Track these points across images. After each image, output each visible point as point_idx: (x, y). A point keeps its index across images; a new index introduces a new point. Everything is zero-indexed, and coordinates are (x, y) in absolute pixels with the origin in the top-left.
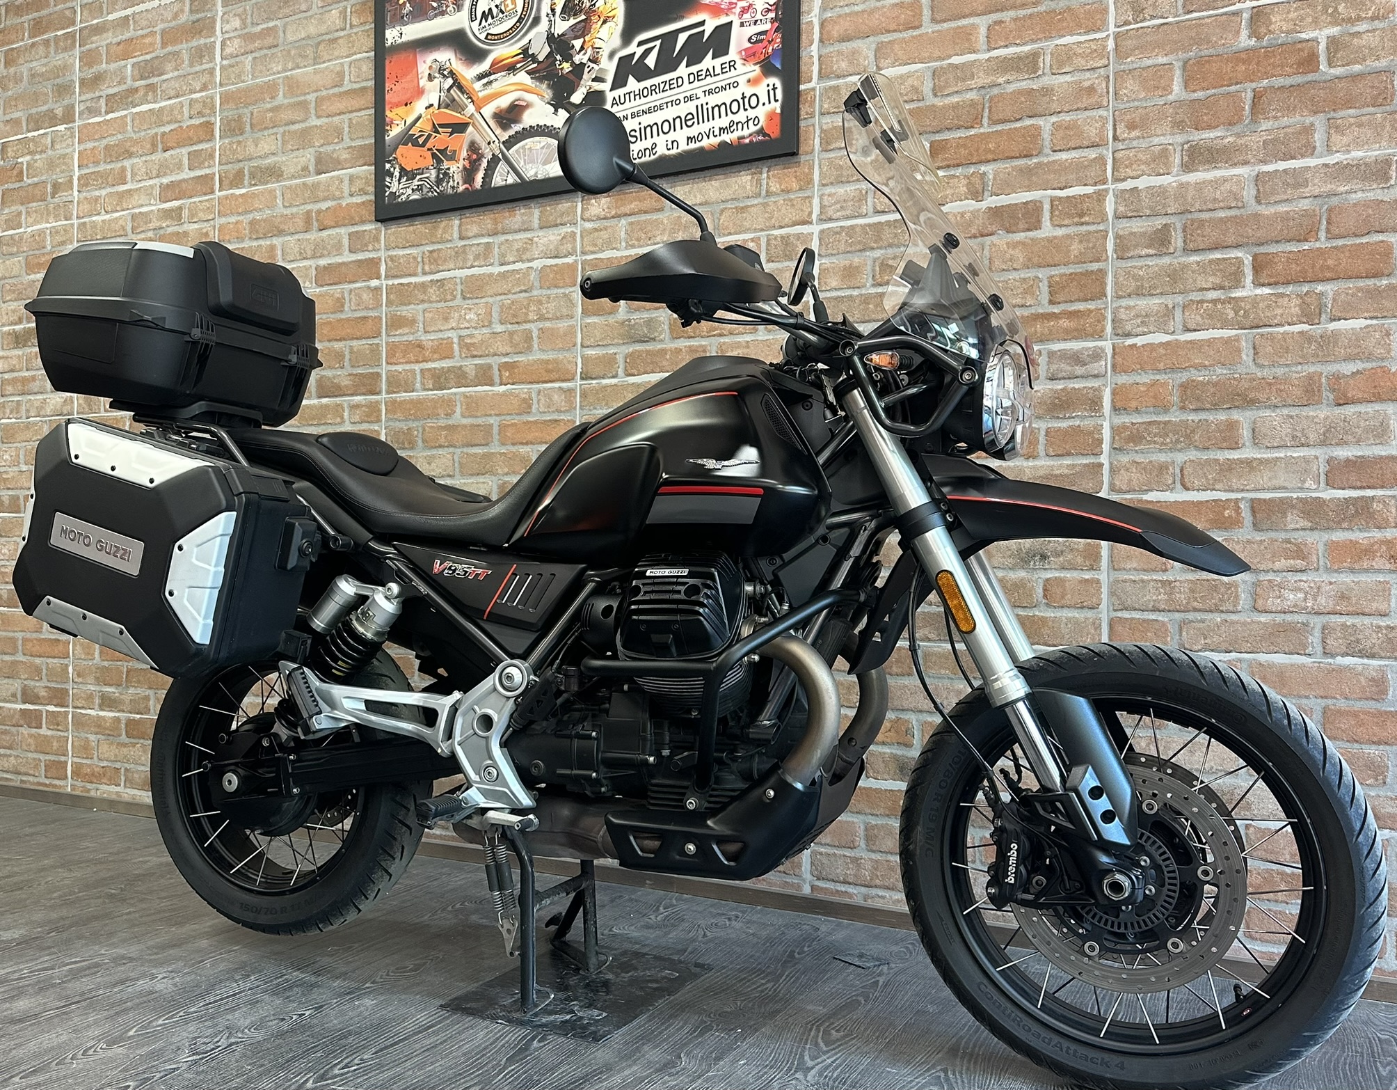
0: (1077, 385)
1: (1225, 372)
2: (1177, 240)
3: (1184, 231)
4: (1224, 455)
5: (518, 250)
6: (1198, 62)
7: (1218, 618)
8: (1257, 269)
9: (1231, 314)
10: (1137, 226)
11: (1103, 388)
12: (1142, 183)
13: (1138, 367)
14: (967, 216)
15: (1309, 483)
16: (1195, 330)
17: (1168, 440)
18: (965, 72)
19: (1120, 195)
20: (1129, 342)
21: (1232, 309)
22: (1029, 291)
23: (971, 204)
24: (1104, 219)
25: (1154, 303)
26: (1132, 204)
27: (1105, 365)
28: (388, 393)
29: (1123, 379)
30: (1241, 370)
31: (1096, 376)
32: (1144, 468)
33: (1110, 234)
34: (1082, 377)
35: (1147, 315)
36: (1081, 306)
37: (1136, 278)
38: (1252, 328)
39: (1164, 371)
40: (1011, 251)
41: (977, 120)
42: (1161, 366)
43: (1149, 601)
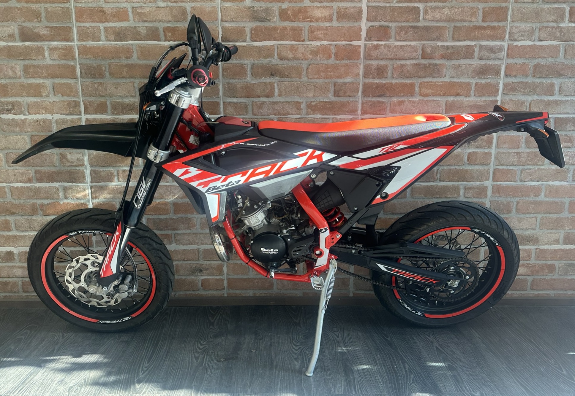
0: (491, 62)
1: (552, 61)
4: (546, 98)
7: (536, 168)
8: (571, 14)
9: (559, 34)
11: (502, 65)
13: (518, 56)
16: (543, 41)
17: (526, 91)
20: (515, 43)
21: (559, 32)
27: (503, 54)
28: (79, 40)
29: (511, 61)
30: (558, 60)
31: (499, 59)
34: (493, 59)
35: (524, 32)
36: (495, 24)
38: (565, 42)
42: (528, 56)
43: (511, 161)
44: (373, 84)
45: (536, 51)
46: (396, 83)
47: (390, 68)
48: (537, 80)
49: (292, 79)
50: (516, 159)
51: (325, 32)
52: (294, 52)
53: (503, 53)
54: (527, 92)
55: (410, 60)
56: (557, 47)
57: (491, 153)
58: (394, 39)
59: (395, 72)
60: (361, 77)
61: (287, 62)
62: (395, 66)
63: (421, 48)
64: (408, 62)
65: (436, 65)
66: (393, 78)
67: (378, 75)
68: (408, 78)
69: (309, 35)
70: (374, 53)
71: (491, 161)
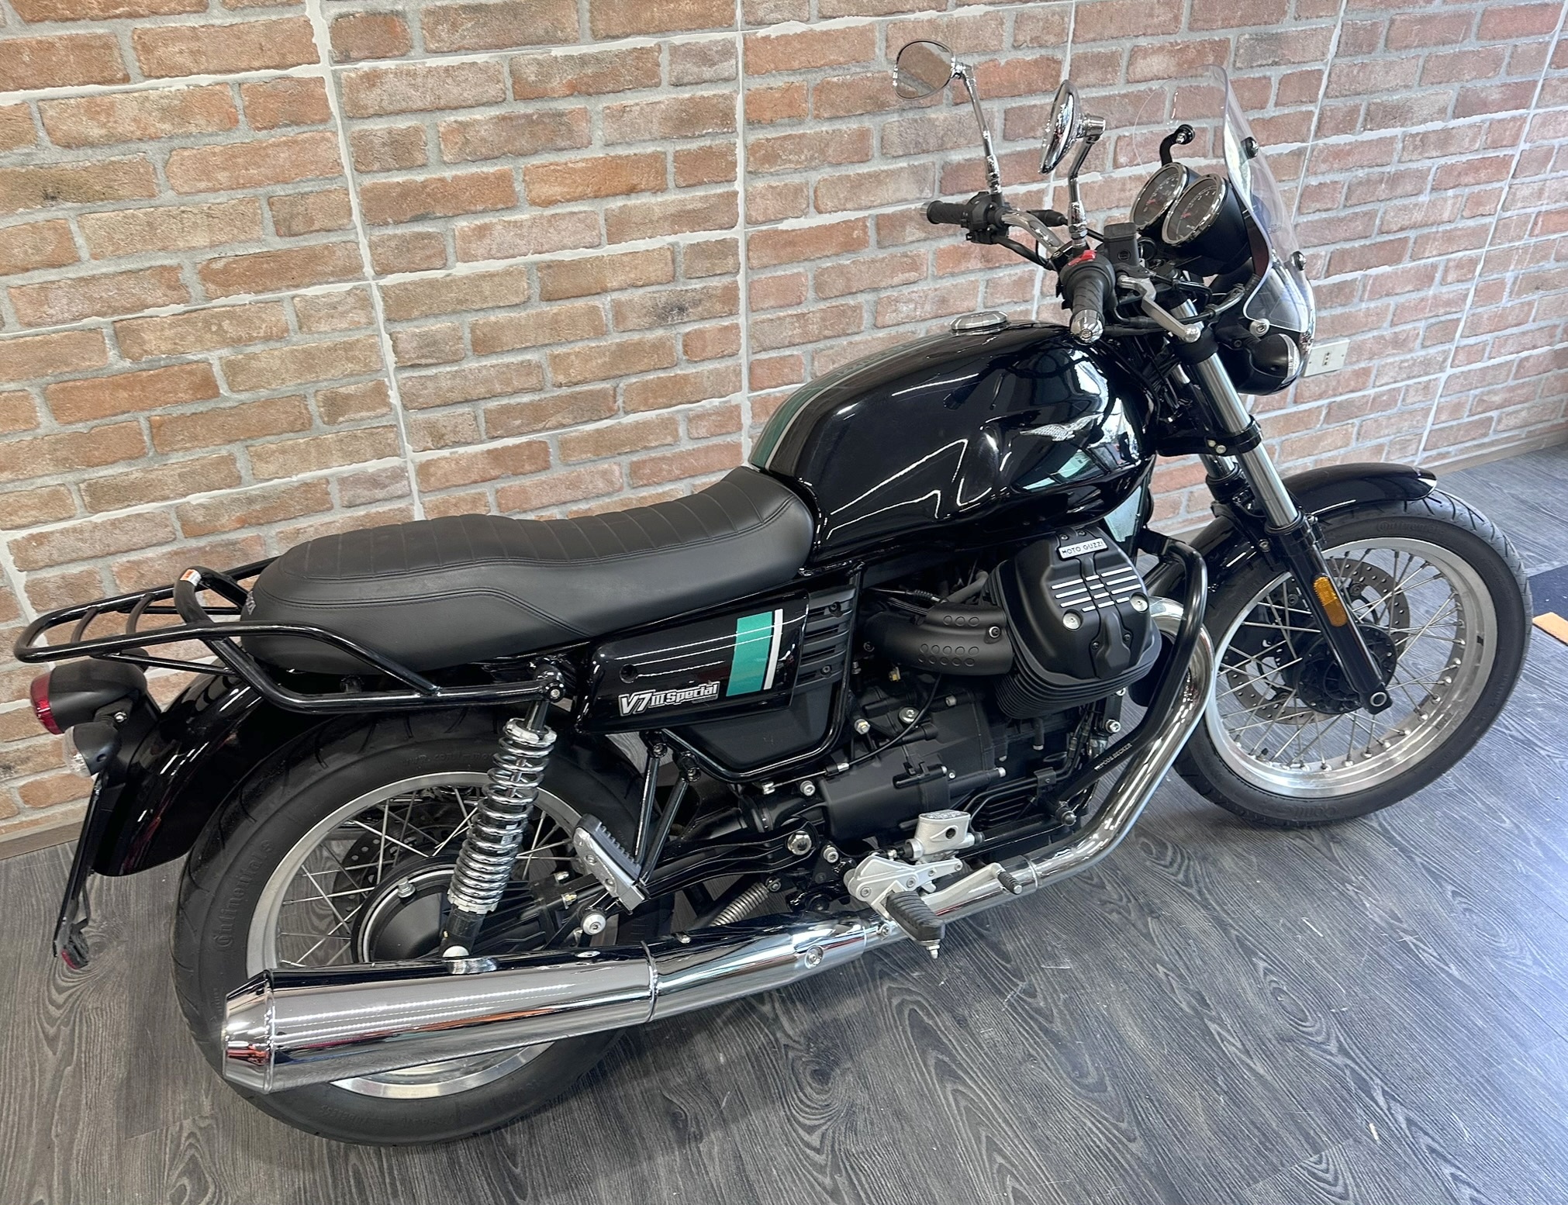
44: (389, 187)
45: (817, 47)
46: (455, 178)
47: (430, 136)
48: (826, 127)
49: (121, 205)
50: (797, 331)
51: (194, 45)
52: (103, 118)
53: (733, 62)
54: (806, 160)
55: (483, 108)
56: (863, 33)
57: (737, 327)
58: (421, 50)
59: (446, 146)
60: (347, 171)
61: (90, 152)
62: (442, 129)
63: (506, 70)
64: (479, 115)
65: (561, 115)
66: (445, 163)
67: (396, 158)
68: (486, 159)
69: (139, 61)
70: (371, 98)
71: (739, 345)
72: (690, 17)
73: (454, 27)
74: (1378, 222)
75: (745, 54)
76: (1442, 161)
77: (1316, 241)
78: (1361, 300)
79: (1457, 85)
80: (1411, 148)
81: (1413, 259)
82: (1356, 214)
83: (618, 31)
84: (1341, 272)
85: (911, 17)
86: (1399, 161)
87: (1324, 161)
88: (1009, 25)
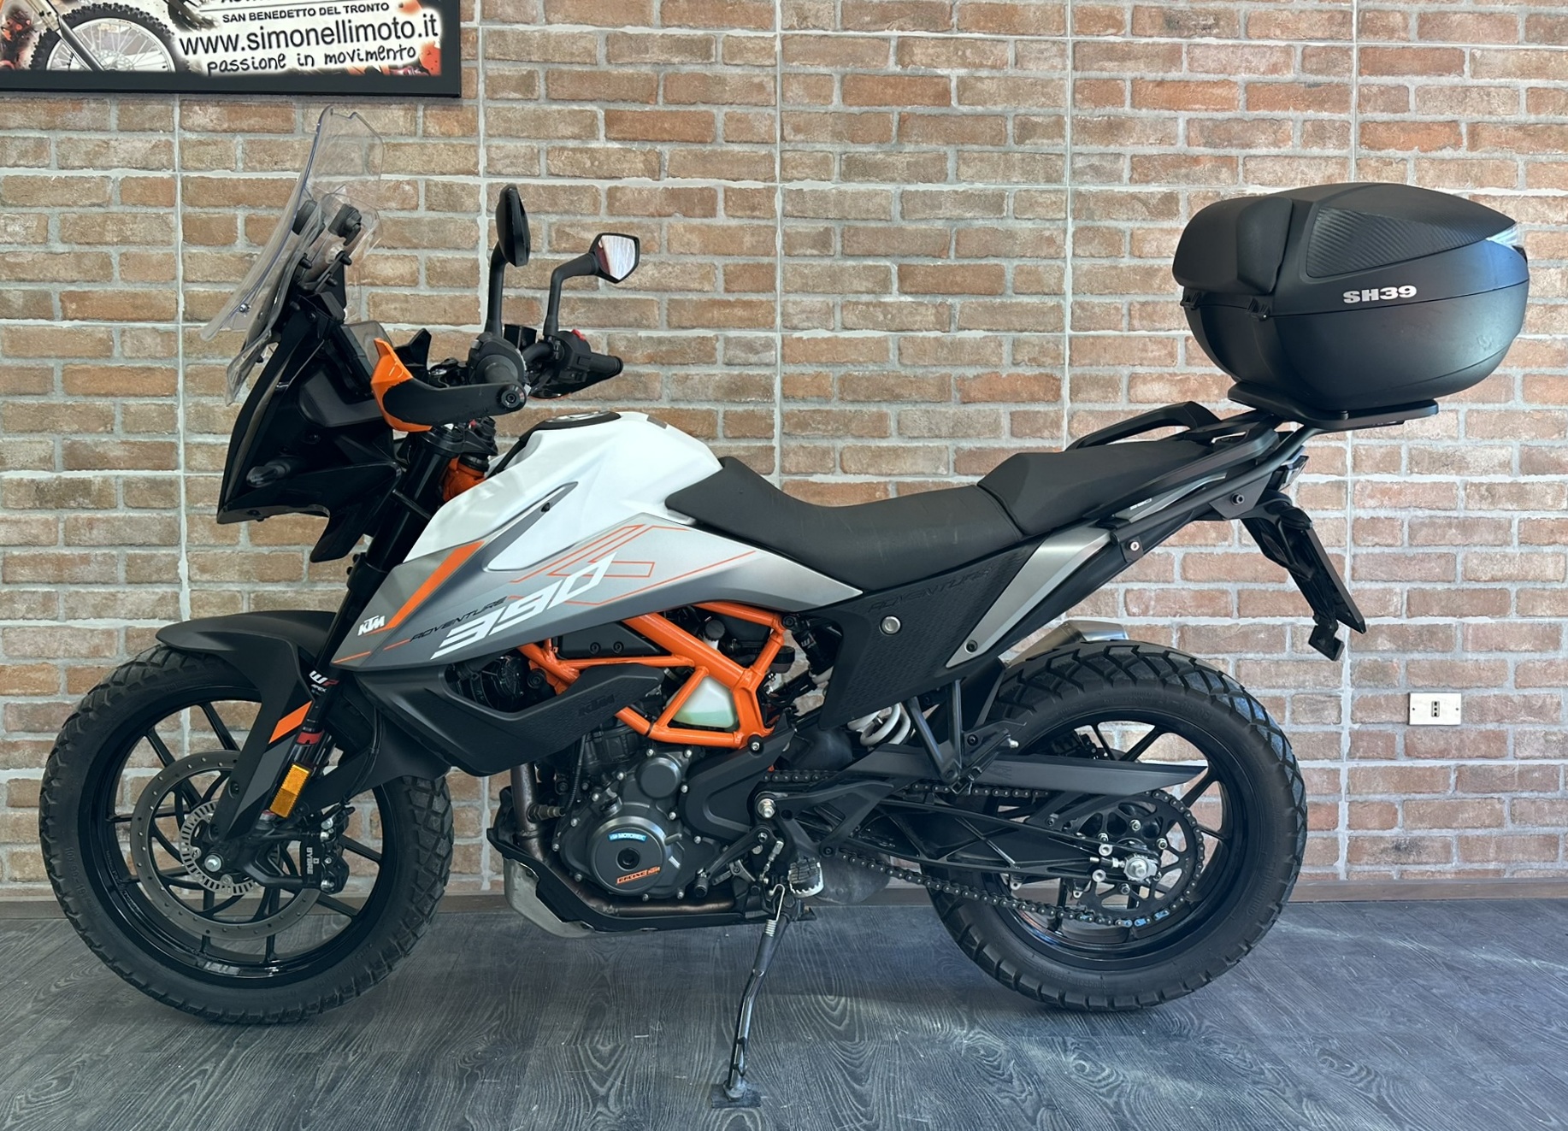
2: (837, 244)
3: (842, 236)
5: (87, 153)
6: (854, 78)
10: (802, 226)
12: (807, 185)
14: (645, 194)
15: (942, 470)
18: (640, 45)
19: (788, 194)
22: (705, 277)
23: (648, 182)
24: (773, 216)
25: (815, 301)
26: (799, 204)
32: (810, 453)
33: (779, 231)
37: (802, 275)
39: (826, 364)
40: (688, 235)
41: (650, 97)
72: (741, 319)
73: (573, 311)
74: (1459, 568)
75: (783, 348)
76: (1525, 515)
77: (1384, 577)
78: (1465, 650)
79: (1516, 444)
80: (1477, 497)
81: (1522, 613)
82: (1429, 555)
83: (688, 325)
84: (1426, 614)
85: (920, 334)
86: (1466, 508)
87: (1372, 497)
88: (1006, 349)
